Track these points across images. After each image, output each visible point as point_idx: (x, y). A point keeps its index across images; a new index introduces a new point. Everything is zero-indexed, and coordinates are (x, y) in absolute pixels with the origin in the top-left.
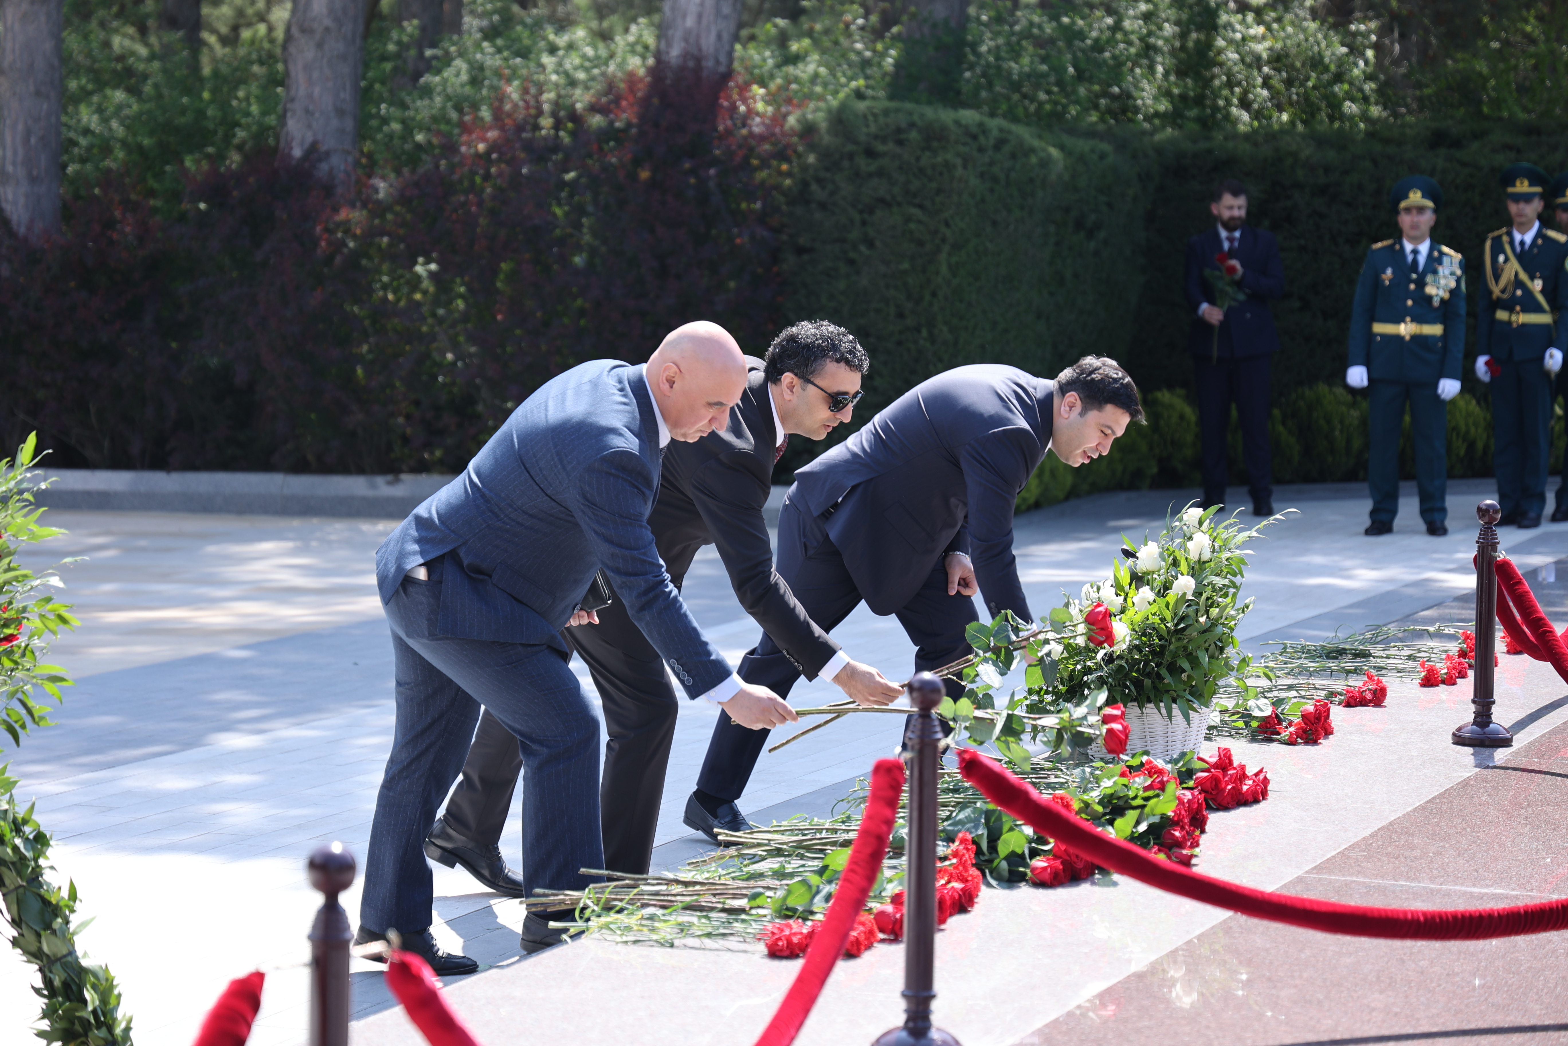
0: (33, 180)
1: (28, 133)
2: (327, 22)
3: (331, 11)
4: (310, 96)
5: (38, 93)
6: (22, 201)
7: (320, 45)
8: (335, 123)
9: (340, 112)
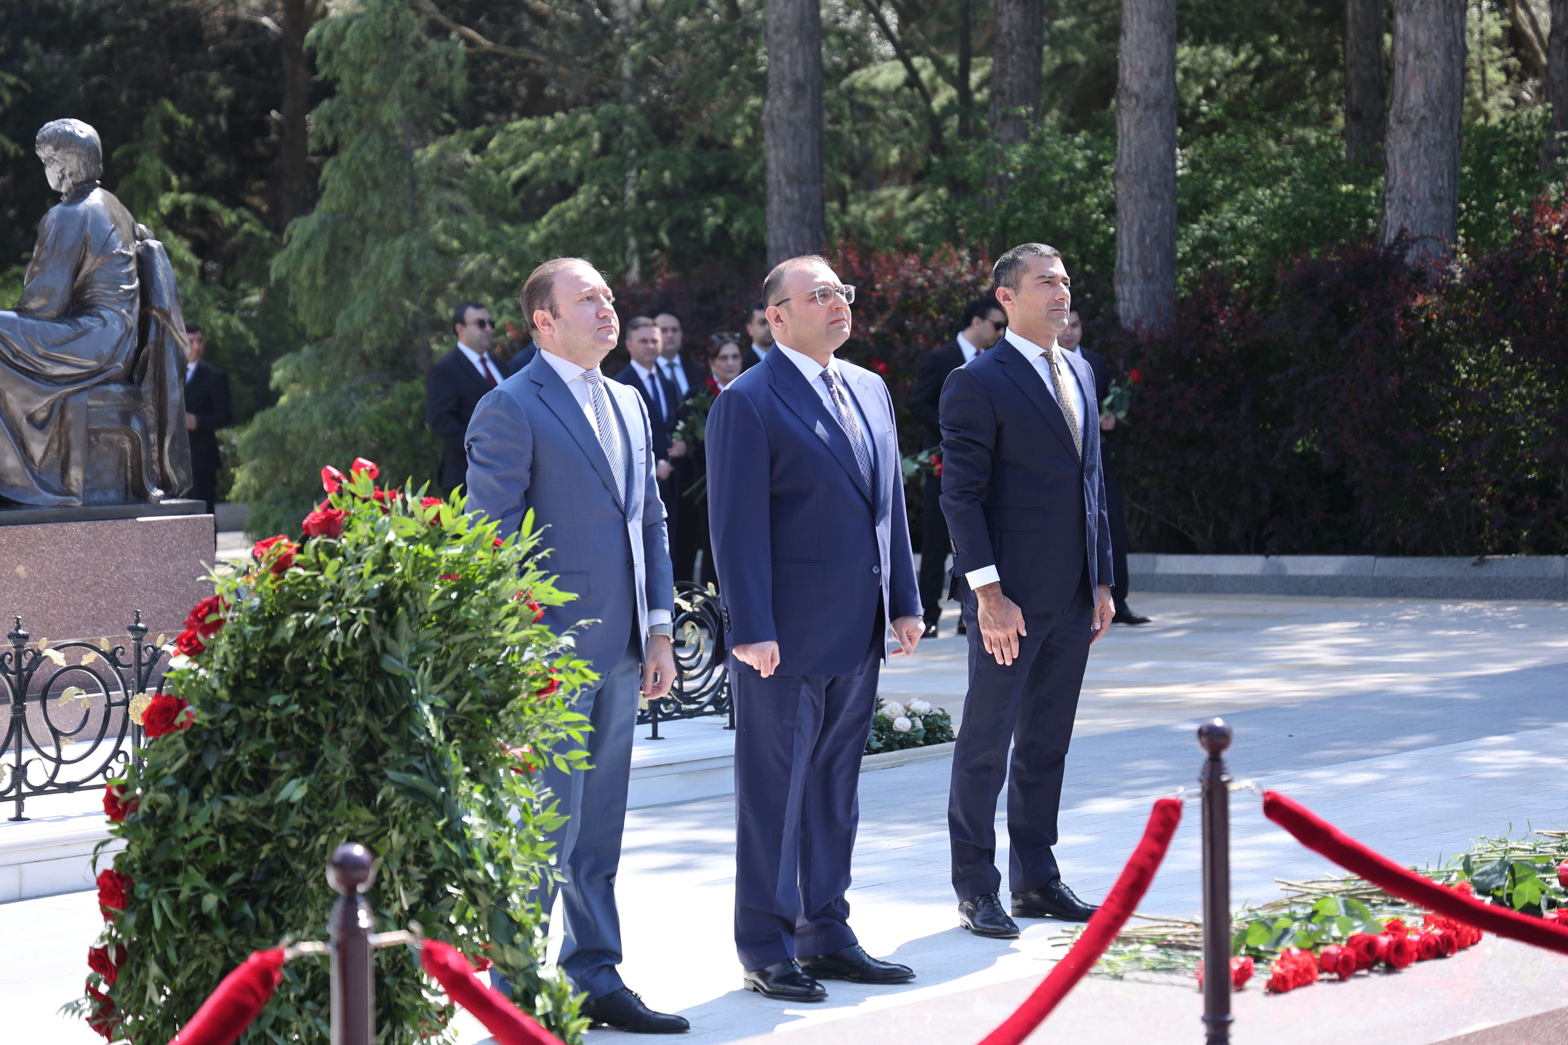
0: (1147, 277)
1: (1143, 233)
2: (1423, 112)
3: (1427, 101)
4: (1407, 185)
5: (1152, 195)
6: (1138, 298)
7: (1416, 135)
8: (1432, 210)
9: (1437, 199)
